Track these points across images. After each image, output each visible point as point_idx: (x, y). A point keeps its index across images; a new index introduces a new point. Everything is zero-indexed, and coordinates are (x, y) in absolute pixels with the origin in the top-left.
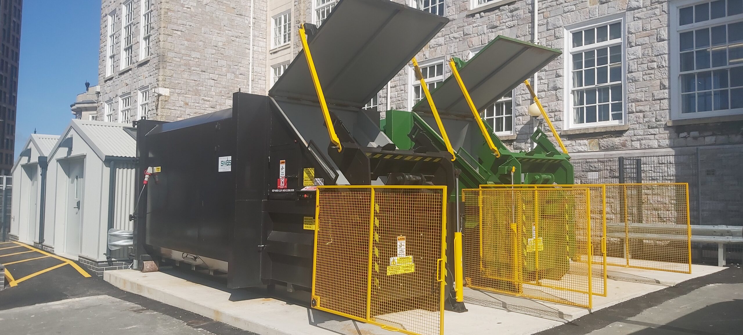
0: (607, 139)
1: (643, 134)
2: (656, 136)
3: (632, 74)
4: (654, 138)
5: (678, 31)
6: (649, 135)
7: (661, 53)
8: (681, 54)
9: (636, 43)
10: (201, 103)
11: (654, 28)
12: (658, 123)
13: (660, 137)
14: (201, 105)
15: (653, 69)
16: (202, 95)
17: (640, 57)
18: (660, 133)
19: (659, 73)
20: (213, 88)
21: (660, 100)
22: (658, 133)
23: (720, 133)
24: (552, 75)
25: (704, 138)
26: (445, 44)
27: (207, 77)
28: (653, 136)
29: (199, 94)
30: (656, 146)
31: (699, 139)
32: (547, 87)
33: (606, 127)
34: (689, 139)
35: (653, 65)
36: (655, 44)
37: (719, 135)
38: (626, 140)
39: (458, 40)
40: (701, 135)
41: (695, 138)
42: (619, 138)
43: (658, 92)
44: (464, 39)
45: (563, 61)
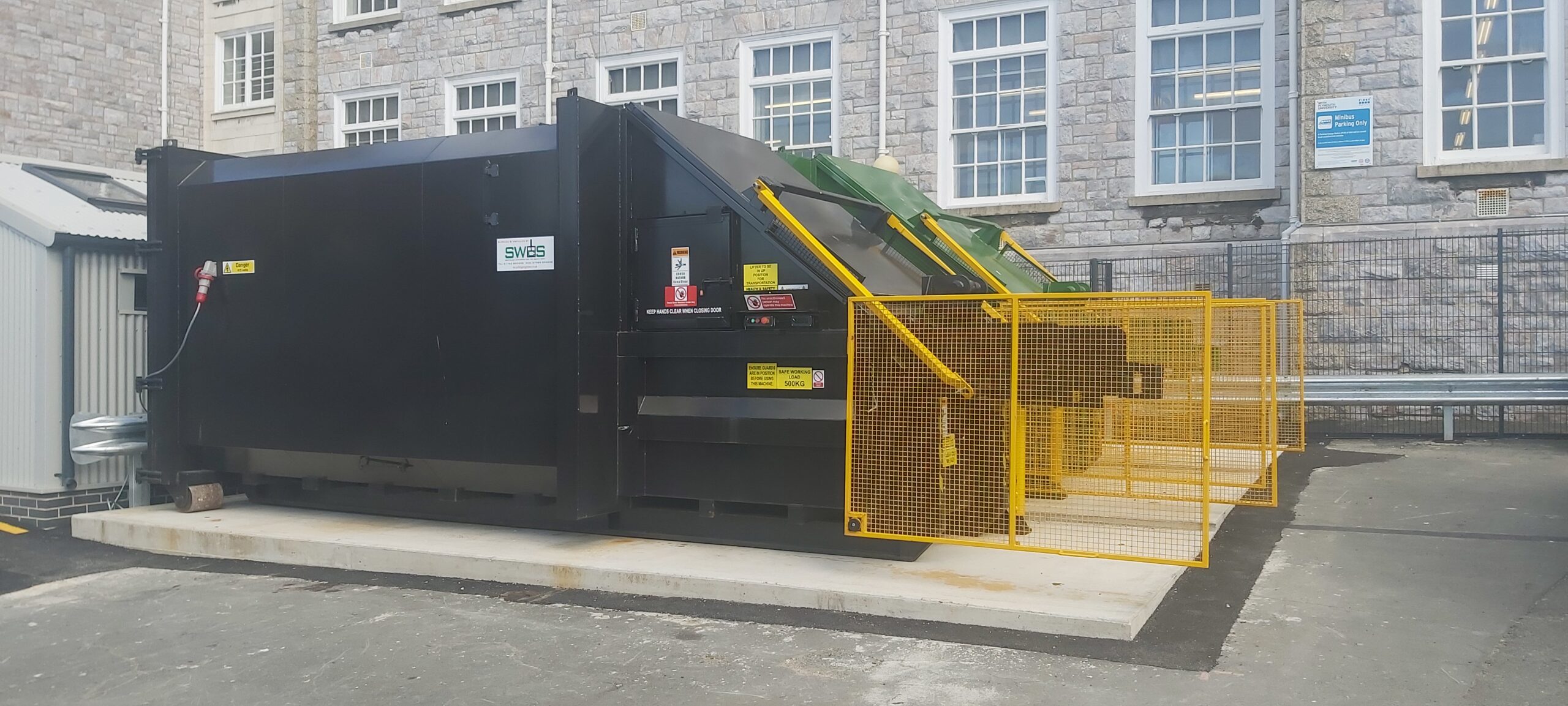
0: (1020, 228)
1: (1084, 220)
2: (1108, 224)
3: (1067, 109)
4: (1105, 227)
5: (1148, 37)
6: (1096, 221)
7: (1121, 74)
8: (1152, 78)
9: (1075, 53)
10: (44, 114)
11: (1109, 27)
12: (1114, 200)
13: (1115, 227)
14: (44, 118)
15: (1105, 102)
16: (44, 95)
17: (1083, 78)
18: (1114, 219)
19: (1114, 110)
20: (71, 81)
21: (1116, 159)
22: (1111, 218)
23: (1218, 222)
24: (915, 103)
25: (1191, 228)
26: (683, 21)
27: (57, 50)
28: (1103, 223)
29: (37, 92)
30: (1108, 242)
31: (1183, 230)
32: (903, 124)
33: (1020, 206)
34: (1165, 230)
35: (1106, 95)
36: (1111, 57)
37: (1216, 224)
38: (1055, 231)
39: (712, 16)
40: (1186, 224)
41: (1176, 229)
42: (1042, 226)
43: (1113, 144)
44: (726, 15)
45: (937, 76)
